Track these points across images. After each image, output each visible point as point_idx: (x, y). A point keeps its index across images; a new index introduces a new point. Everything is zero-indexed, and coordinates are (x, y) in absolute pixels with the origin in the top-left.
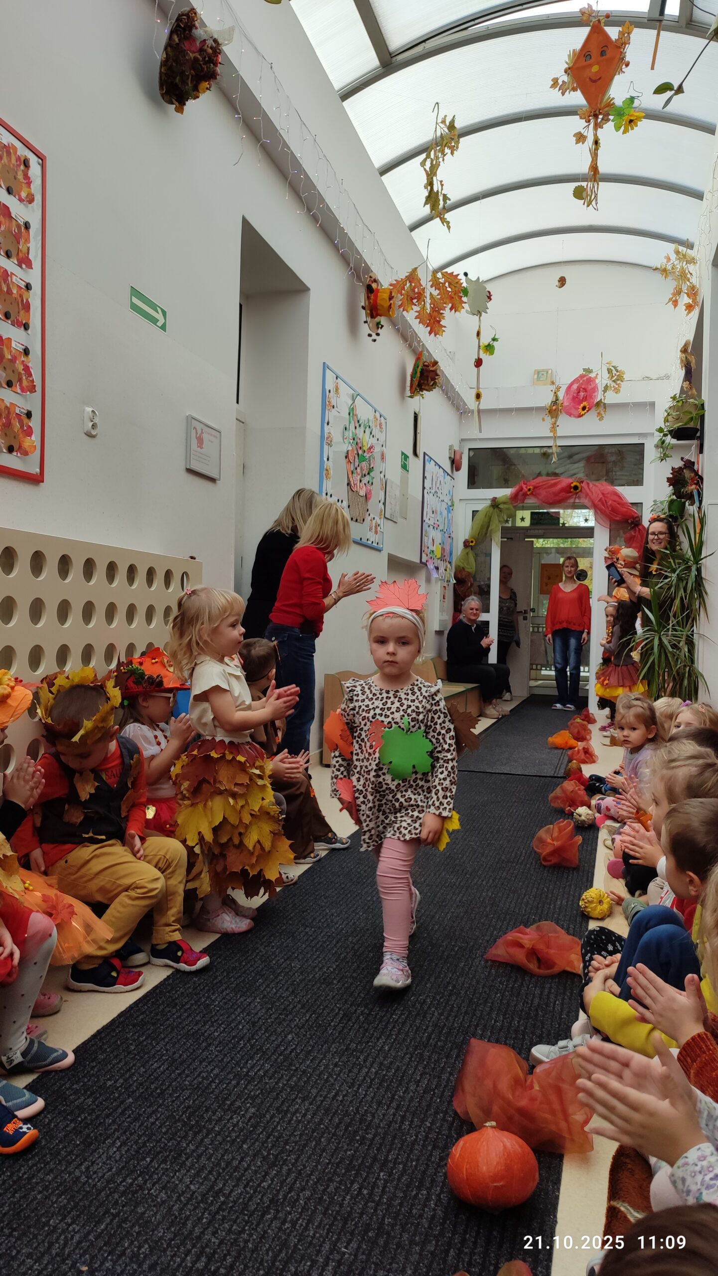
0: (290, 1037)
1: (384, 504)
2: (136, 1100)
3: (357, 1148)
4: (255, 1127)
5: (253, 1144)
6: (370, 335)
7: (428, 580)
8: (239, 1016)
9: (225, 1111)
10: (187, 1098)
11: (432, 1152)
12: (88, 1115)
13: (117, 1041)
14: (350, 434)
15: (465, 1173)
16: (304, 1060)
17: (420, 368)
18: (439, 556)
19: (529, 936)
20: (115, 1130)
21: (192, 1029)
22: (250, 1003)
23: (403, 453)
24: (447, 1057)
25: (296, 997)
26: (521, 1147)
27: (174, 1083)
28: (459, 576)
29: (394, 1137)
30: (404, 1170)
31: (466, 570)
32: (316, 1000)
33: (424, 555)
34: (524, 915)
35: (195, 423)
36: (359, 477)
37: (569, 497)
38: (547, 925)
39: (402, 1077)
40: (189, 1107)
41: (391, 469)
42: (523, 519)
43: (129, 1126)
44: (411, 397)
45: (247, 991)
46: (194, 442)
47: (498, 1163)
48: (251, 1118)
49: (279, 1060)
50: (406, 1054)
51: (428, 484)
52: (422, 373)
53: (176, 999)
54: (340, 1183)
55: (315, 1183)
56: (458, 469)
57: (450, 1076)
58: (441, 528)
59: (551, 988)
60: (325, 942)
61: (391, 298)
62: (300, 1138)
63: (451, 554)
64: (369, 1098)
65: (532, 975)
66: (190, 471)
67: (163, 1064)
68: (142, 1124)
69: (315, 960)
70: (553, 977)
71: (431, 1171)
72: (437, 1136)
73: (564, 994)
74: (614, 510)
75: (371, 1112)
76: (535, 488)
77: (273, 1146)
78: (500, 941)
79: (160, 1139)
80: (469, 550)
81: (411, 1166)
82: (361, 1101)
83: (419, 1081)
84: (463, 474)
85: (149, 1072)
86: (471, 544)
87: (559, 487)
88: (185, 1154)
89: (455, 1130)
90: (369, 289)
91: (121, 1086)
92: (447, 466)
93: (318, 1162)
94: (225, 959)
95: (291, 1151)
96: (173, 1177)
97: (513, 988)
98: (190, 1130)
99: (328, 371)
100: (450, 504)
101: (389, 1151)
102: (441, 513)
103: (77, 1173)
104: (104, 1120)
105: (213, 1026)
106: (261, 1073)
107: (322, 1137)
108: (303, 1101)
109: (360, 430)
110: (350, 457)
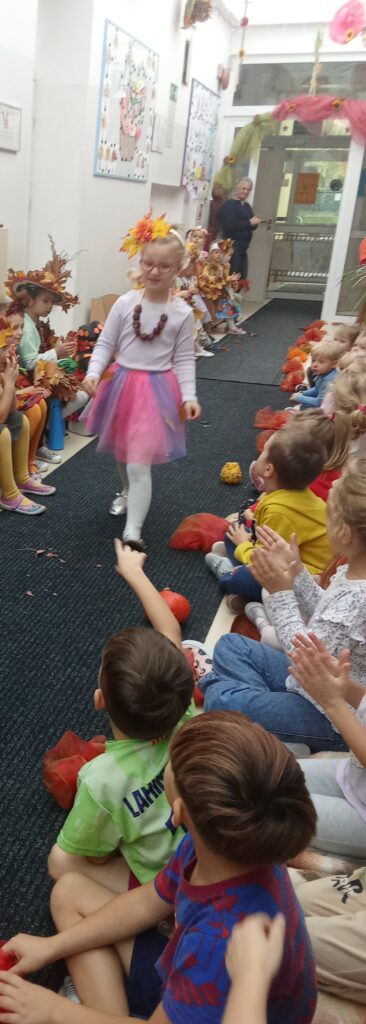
1: (152, 138)
7: (187, 201)
14: (125, 81)
18: (198, 175)
23: (173, 86)
31: (223, 187)
33: (185, 178)
36: (131, 120)
41: (160, 105)
42: (285, 128)
44: (185, 28)
46: (2, 125)
51: (193, 110)
52: (195, 4)
56: (225, 88)
58: (203, 149)
63: (211, 172)
76: (298, 105)
80: (228, 167)
84: (230, 93)
86: (231, 161)
92: (213, 85)
99: (109, 26)
100: (214, 123)
102: (204, 135)
109: (134, 75)
110: (125, 103)
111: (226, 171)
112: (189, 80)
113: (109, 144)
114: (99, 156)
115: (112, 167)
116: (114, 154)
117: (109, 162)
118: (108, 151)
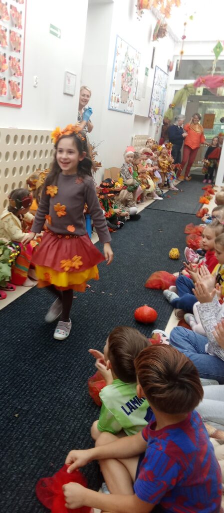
1: (136, 93)
6: (138, 18)
7: (151, 124)
14: (124, 65)
17: (158, 29)
18: (157, 113)
23: (146, 68)
31: (169, 118)
33: (150, 113)
35: (68, 74)
36: (126, 84)
37: (221, 85)
41: (140, 77)
42: (199, 92)
44: (153, 41)
46: (67, 82)
51: (156, 80)
56: (171, 71)
58: (160, 99)
63: (163, 111)
66: (65, 94)
76: (205, 81)
80: (171, 109)
84: (173, 73)
86: (172, 106)
87: (217, 80)
92: (166, 70)
99: (118, 38)
100: (165, 88)
102: (160, 93)
109: (129, 62)
110: (124, 75)
111: (170, 111)
112: (154, 66)
113: (116, 95)
114: (111, 100)
115: (117, 106)
116: (118, 99)
117: (116, 103)
118: (115, 98)
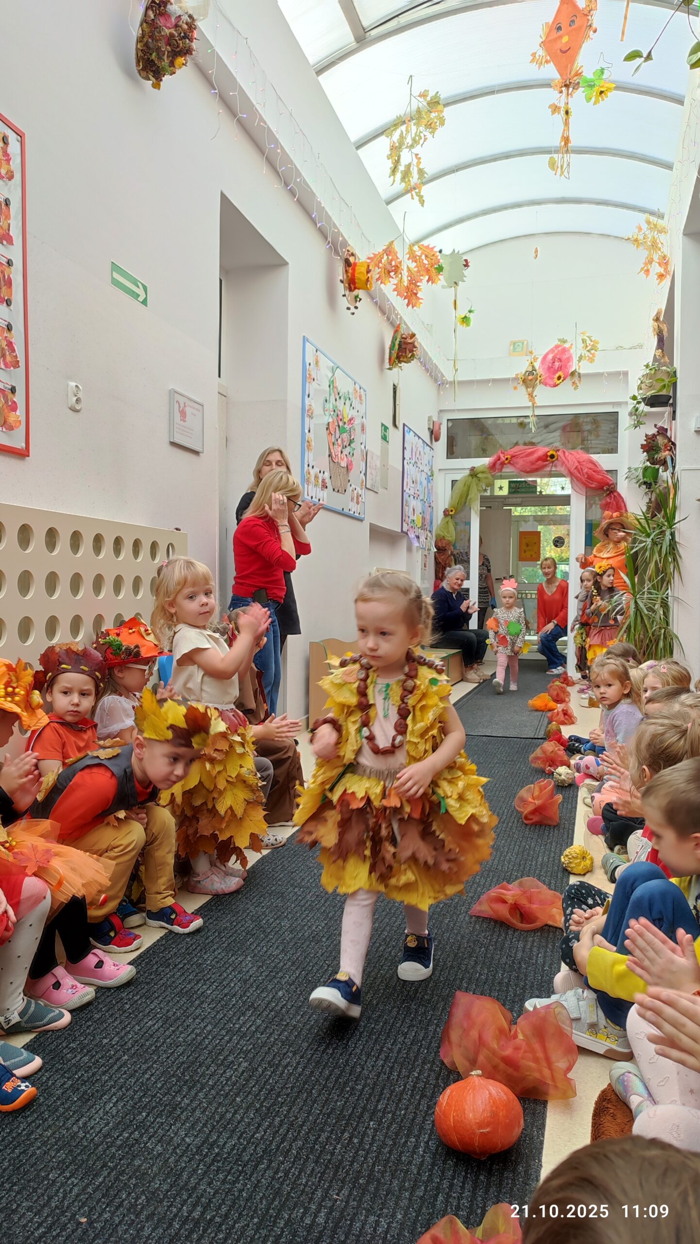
0: (280, 994)
1: (365, 474)
2: (132, 1057)
3: (348, 1098)
4: (247, 1081)
5: (247, 1096)
6: (348, 309)
7: (409, 549)
8: (230, 974)
9: (218, 1066)
10: (181, 1055)
11: (420, 1101)
12: (85, 1072)
13: (112, 1001)
14: (330, 406)
15: (452, 1120)
16: (294, 1015)
17: (398, 340)
18: (420, 525)
19: (512, 892)
20: (112, 1086)
21: (185, 987)
22: (241, 962)
23: (383, 425)
24: (434, 1010)
25: (286, 955)
26: (506, 1094)
27: (168, 1040)
28: (440, 545)
29: (383, 1089)
30: (393, 1119)
31: (446, 538)
32: (305, 958)
33: (405, 525)
34: (507, 872)
35: (177, 397)
36: (340, 449)
37: (545, 466)
38: (529, 881)
39: (390, 1030)
40: (183, 1063)
41: (371, 441)
42: (501, 488)
43: (125, 1082)
44: (390, 369)
45: (238, 950)
46: (177, 416)
47: (484, 1111)
48: (243, 1072)
49: (270, 1016)
50: (393, 1008)
51: (407, 455)
52: (400, 345)
53: (169, 959)
54: (331, 1132)
55: (307, 1133)
56: (437, 439)
57: (436, 1028)
58: (421, 497)
59: (534, 941)
60: (313, 902)
61: (368, 271)
62: (291, 1090)
63: (431, 523)
64: (358, 1051)
65: (515, 930)
66: (173, 444)
67: (157, 1022)
68: (138, 1080)
69: (304, 919)
70: (535, 931)
71: (419, 1120)
72: (425, 1086)
73: (547, 947)
74: (590, 478)
75: (360, 1064)
76: (513, 457)
77: (265, 1099)
78: (484, 897)
79: (156, 1095)
80: (449, 518)
81: (400, 1115)
82: (350, 1054)
83: (406, 1033)
84: (442, 445)
85: (144, 1030)
86: (451, 513)
87: (536, 456)
88: (180, 1108)
89: (442, 1079)
90: (347, 263)
91: (116, 1044)
92: (426, 437)
93: (309, 1113)
94: (216, 920)
95: (282, 1103)
96: (168, 1130)
97: (496, 942)
98: (184, 1085)
99: (307, 344)
100: (429, 474)
101: (378, 1101)
102: (421, 483)
103: (75, 1128)
104: (101, 1078)
105: (205, 984)
106: (253, 1028)
107: (313, 1088)
108: (295, 1053)
109: (340, 402)
110: (331, 428)
111: (447, 523)
112: (399, 424)
113: (316, 470)
116: (323, 481)
117: (319, 489)
118: (316, 477)
